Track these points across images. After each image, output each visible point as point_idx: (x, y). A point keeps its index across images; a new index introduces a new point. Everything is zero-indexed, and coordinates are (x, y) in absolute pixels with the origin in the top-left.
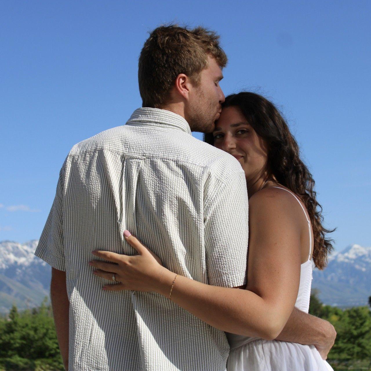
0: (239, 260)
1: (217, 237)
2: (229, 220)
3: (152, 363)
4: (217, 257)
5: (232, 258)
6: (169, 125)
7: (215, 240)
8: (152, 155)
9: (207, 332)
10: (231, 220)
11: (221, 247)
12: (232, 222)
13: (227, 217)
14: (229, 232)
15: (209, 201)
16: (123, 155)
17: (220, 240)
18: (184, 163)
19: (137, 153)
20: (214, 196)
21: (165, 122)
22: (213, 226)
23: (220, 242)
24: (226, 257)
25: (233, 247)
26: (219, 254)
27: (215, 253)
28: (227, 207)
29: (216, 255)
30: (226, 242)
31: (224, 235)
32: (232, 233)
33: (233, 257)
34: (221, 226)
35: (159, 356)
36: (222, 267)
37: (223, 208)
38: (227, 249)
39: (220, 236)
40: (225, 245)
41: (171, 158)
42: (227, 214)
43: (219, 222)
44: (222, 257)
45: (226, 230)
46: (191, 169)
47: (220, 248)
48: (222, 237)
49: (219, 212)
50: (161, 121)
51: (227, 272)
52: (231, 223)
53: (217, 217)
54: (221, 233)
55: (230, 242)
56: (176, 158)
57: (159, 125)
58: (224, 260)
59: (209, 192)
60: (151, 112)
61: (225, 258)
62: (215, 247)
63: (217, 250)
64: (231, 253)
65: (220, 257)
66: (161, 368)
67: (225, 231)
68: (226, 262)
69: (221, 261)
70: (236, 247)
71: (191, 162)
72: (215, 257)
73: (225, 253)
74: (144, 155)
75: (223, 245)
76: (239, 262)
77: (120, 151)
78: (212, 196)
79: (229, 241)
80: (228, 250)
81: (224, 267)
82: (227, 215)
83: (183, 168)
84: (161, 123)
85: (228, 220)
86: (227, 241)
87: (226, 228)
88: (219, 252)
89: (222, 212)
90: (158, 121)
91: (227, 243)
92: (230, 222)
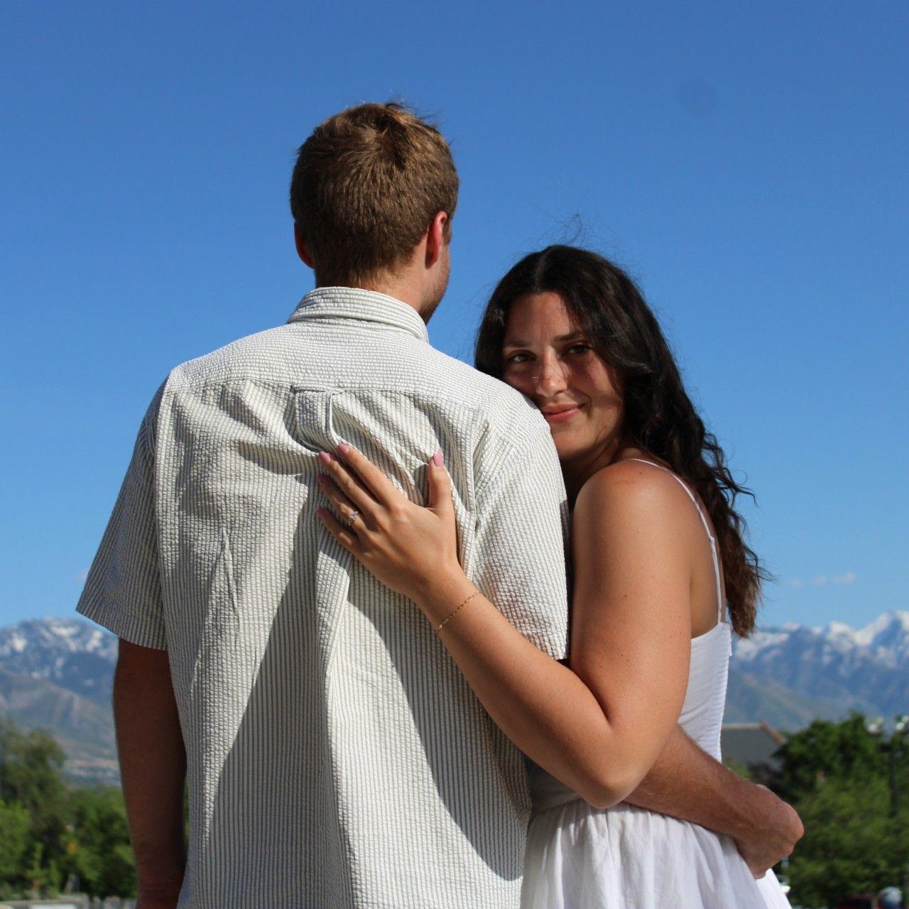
0: (554, 605)
1: (503, 560)
2: (527, 521)
3: (366, 830)
4: (507, 603)
5: (538, 602)
6: (388, 324)
7: (501, 566)
8: (357, 386)
9: (489, 761)
10: (532, 522)
11: (514, 581)
12: (534, 526)
13: (522, 516)
14: (528, 548)
15: (484, 484)
16: (291, 387)
17: (510, 566)
18: (430, 399)
19: (323, 382)
20: (495, 474)
21: (379, 319)
22: (494, 537)
23: (510, 570)
24: (525, 601)
25: (538, 578)
26: (511, 596)
27: (503, 594)
28: (521, 494)
29: (504, 598)
30: (522, 568)
31: (517, 555)
32: (536, 549)
33: (540, 600)
34: (511, 536)
35: (379, 814)
36: (520, 623)
37: (512, 498)
38: (526, 582)
39: (510, 556)
40: (522, 575)
41: (403, 390)
42: (523, 509)
43: (506, 528)
44: (517, 601)
45: (522, 544)
46: (447, 412)
47: (511, 582)
48: (513, 558)
49: (504, 506)
50: (369, 317)
51: (530, 633)
52: (532, 527)
53: (500, 519)
54: (510, 550)
55: (532, 568)
56: (412, 390)
57: (365, 324)
58: (522, 608)
59: (484, 464)
60: (348, 296)
61: (522, 602)
62: (501, 581)
63: (506, 587)
64: (535, 591)
65: (512, 601)
66: (386, 840)
67: (520, 545)
68: (525, 610)
69: (516, 611)
70: (546, 578)
71: (446, 398)
72: (502, 604)
73: (522, 591)
74: (341, 385)
75: (517, 575)
76: (553, 609)
77: (284, 380)
78: (490, 473)
79: (529, 567)
80: (527, 586)
81: (524, 622)
82: (521, 512)
83: (429, 410)
84: (369, 321)
85: (524, 523)
86: (525, 567)
87: (521, 540)
88: (509, 591)
89: (512, 506)
90: (364, 316)
91: (526, 572)
92: (528, 525)
